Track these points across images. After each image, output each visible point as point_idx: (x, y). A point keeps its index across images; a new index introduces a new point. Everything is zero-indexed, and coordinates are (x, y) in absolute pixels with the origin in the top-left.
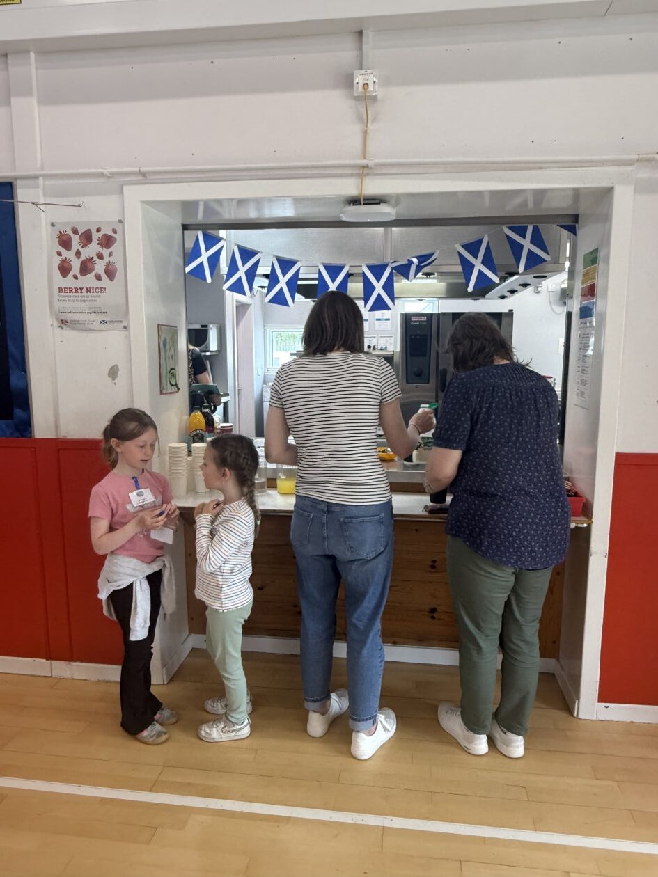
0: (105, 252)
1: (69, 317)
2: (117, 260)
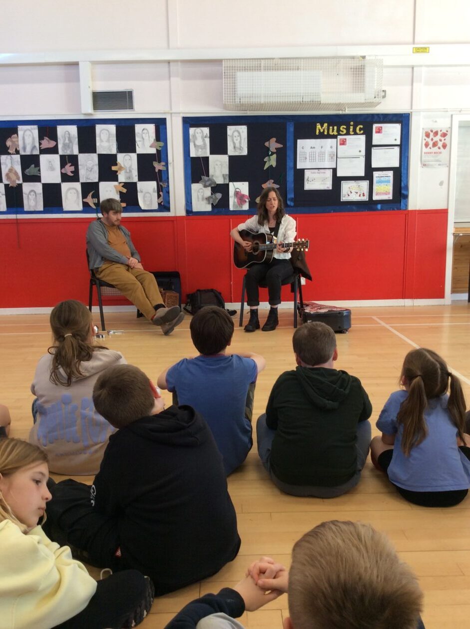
0: (443, 139)
1: (427, 163)
2: (447, 142)
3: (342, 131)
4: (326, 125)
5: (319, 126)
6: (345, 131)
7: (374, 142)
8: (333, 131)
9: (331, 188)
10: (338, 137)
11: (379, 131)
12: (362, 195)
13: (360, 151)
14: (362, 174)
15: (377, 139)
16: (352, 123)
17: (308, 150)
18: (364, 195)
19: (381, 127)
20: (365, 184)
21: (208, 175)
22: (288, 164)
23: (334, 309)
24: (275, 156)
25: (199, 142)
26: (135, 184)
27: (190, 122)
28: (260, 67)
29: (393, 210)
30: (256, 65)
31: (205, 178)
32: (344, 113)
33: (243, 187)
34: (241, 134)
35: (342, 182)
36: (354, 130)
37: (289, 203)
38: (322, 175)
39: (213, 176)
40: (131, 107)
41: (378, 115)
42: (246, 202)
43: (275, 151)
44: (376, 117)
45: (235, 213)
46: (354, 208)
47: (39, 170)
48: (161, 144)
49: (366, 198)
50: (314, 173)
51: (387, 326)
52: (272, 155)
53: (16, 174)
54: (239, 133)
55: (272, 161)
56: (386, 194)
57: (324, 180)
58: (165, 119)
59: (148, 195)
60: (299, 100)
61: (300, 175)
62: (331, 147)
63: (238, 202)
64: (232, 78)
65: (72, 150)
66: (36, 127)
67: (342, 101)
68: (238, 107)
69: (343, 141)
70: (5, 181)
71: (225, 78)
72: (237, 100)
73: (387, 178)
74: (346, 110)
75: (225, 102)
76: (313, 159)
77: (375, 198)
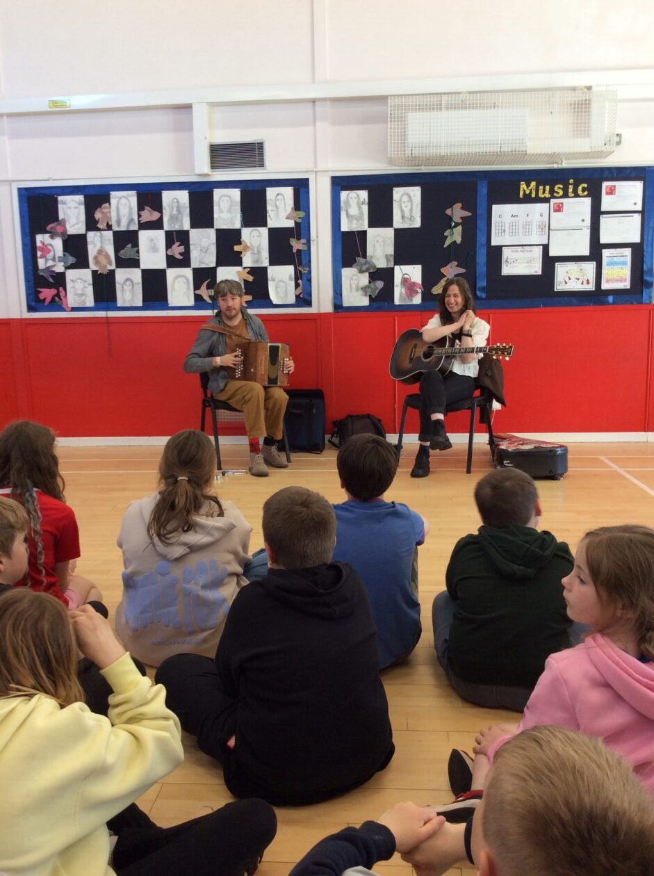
3: (558, 193)
4: (533, 184)
5: (523, 186)
6: (561, 193)
7: (603, 209)
8: (544, 193)
9: (540, 273)
10: (552, 200)
11: (611, 191)
12: (585, 283)
13: (583, 220)
14: (586, 252)
15: (607, 203)
16: (571, 181)
17: (507, 220)
18: (588, 283)
19: (614, 186)
20: (590, 267)
21: (365, 256)
22: (478, 239)
23: (542, 446)
24: (460, 228)
25: (354, 210)
26: (265, 269)
27: (342, 184)
28: (441, 104)
29: (632, 303)
30: (435, 102)
31: (361, 260)
32: (560, 166)
33: (414, 273)
34: (413, 198)
35: (556, 264)
36: (575, 191)
37: (478, 293)
38: (527, 255)
39: (372, 257)
40: (261, 164)
41: (610, 169)
42: (417, 292)
43: (460, 221)
44: (606, 172)
45: (402, 308)
46: (574, 300)
47: (138, 252)
48: (302, 214)
49: (591, 287)
50: (517, 251)
51: (621, 471)
52: (455, 226)
53: (107, 256)
54: (410, 197)
55: (456, 235)
56: (621, 282)
57: (530, 261)
58: (307, 180)
59: (282, 284)
60: (495, 150)
61: (495, 254)
62: (541, 215)
63: (406, 292)
64: (401, 121)
65: (182, 225)
66: (134, 193)
67: (557, 150)
68: (408, 161)
69: (559, 206)
70: (93, 266)
71: (391, 121)
72: (408, 152)
73: (622, 259)
74: (564, 162)
75: (391, 155)
76: (514, 233)
77: (605, 286)
